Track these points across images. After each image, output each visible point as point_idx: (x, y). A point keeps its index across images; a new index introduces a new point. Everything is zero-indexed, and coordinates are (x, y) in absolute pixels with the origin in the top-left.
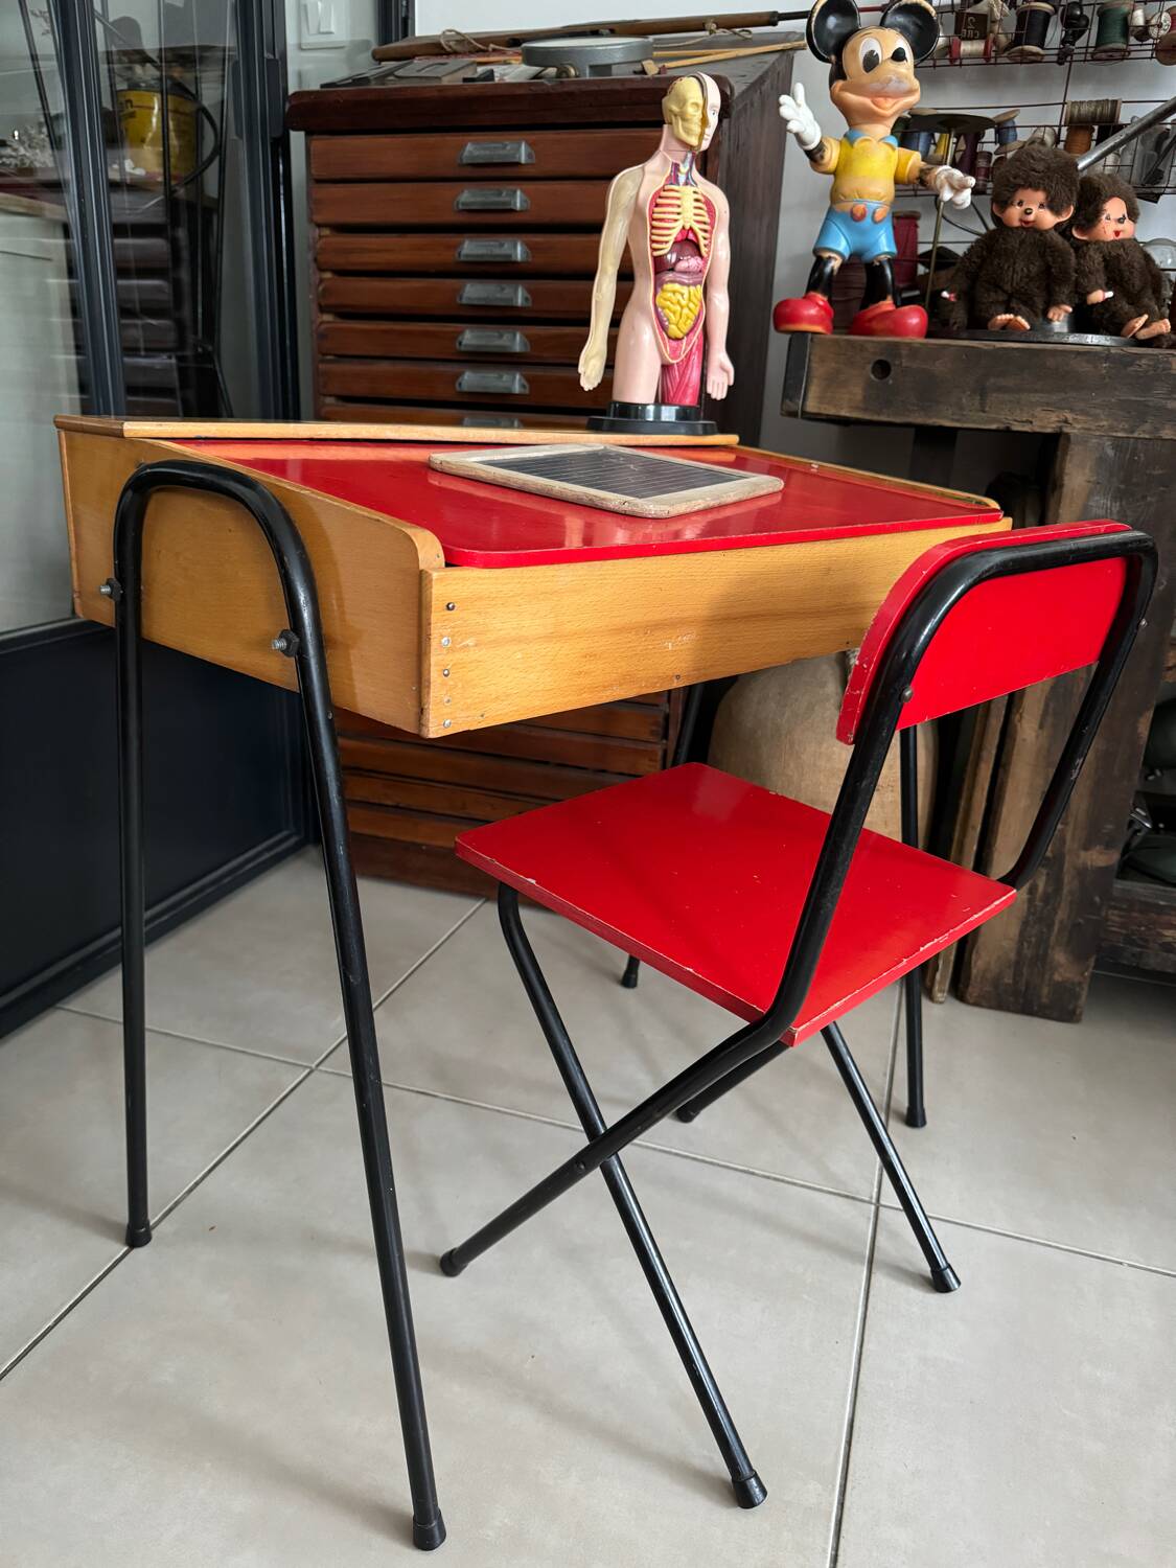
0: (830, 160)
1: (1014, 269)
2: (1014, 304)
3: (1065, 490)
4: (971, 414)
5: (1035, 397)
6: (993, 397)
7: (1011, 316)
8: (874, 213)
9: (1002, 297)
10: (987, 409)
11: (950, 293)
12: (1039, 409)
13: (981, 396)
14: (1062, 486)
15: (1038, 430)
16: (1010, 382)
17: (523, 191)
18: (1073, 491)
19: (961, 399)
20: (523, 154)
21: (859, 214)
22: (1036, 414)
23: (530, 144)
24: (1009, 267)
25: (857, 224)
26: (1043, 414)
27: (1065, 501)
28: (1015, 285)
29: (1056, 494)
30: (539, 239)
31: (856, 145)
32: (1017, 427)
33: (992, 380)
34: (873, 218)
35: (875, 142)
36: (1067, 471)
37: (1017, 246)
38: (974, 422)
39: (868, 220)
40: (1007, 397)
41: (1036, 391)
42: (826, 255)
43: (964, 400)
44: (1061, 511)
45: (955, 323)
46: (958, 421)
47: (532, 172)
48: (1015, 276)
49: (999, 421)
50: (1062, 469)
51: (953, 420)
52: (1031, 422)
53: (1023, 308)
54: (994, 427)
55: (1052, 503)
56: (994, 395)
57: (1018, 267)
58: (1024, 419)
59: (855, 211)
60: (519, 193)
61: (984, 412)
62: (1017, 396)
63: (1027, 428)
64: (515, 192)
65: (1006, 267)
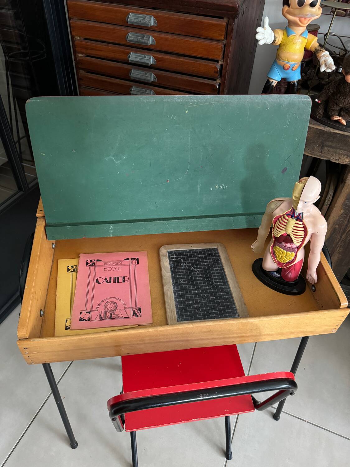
0: (278, 41)
1: (345, 100)
2: (342, 113)
3: (346, 184)
4: (317, 153)
5: (342, 152)
6: (326, 148)
7: (340, 118)
8: (293, 67)
9: (338, 108)
10: (323, 152)
11: (318, 100)
12: (343, 156)
13: (322, 147)
14: (345, 183)
15: (340, 163)
16: (334, 145)
17: (153, 36)
18: (349, 185)
19: (314, 147)
20: (152, 22)
21: (286, 68)
22: (341, 158)
23: (156, 17)
24: (343, 99)
25: (285, 71)
26: (343, 158)
27: (345, 188)
28: (344, 105)
29: (342, 184)
30: (159, 56)
31: (289, 37)
32: (333, 161)
33: (327, 143)
34: (292, 70)
35: (298, 36)
36: (348, 178)
37: (348, 92)
38: (317, 156)
39: (290, 69)
40: (331, 149)
41: (343, 150)
42: (271, 81)
43: (315, 148)
44: (343, 191)
45: (318, 115)
46: (312, 154)
47: (156, 29)
48: (345, 103)
49: (326, 157)
50: (346, 177)
51: (310, 154)
52: (339, 160)
53: (345, 115)
54: (325, 159)
55: (341, 186)
56: (327, 148)
57: (347, 100)
58: (336, 159)
59: (285, 67)
60: (151, 37)
61: (322, 153)
62: (335, 150)
63: (337, 162)
64: (149, 37)
65: (342, 99)
